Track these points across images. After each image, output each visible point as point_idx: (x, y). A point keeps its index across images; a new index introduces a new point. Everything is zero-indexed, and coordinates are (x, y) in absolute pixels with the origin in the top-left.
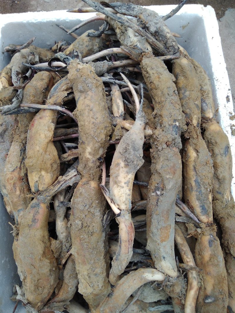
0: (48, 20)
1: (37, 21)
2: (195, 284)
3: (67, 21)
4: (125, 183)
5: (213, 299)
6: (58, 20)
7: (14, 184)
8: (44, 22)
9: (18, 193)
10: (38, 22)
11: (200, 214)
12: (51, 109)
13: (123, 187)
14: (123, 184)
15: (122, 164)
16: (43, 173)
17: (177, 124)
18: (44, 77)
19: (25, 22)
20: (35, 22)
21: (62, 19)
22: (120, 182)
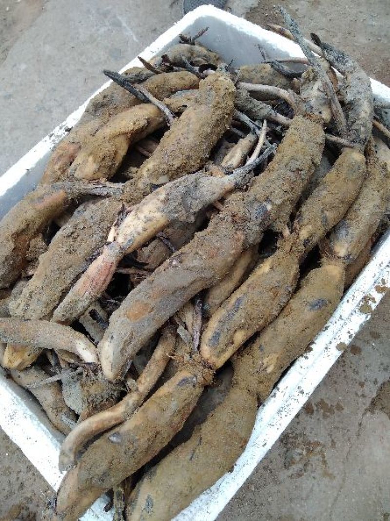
0: (253, 35)
1: (241, 30)
2: (120, 410)
3: (274, 48)
4: (145, 217)
5: (119, 440)
6: (264, 41)
7: (61, 156)
8: (248, 35)
9: (57, 167)
10: (242, 32)
11: (207, 341)
12: (158, 108)
13: (139, 219)
14: (142, 216)
15: (162, 197)
16: (91, 159)
17: (269, 207)
18: (186, 78)
19: (229, 24)
20: (239, 30)
21: (269, 42)
22: (142, 212)
